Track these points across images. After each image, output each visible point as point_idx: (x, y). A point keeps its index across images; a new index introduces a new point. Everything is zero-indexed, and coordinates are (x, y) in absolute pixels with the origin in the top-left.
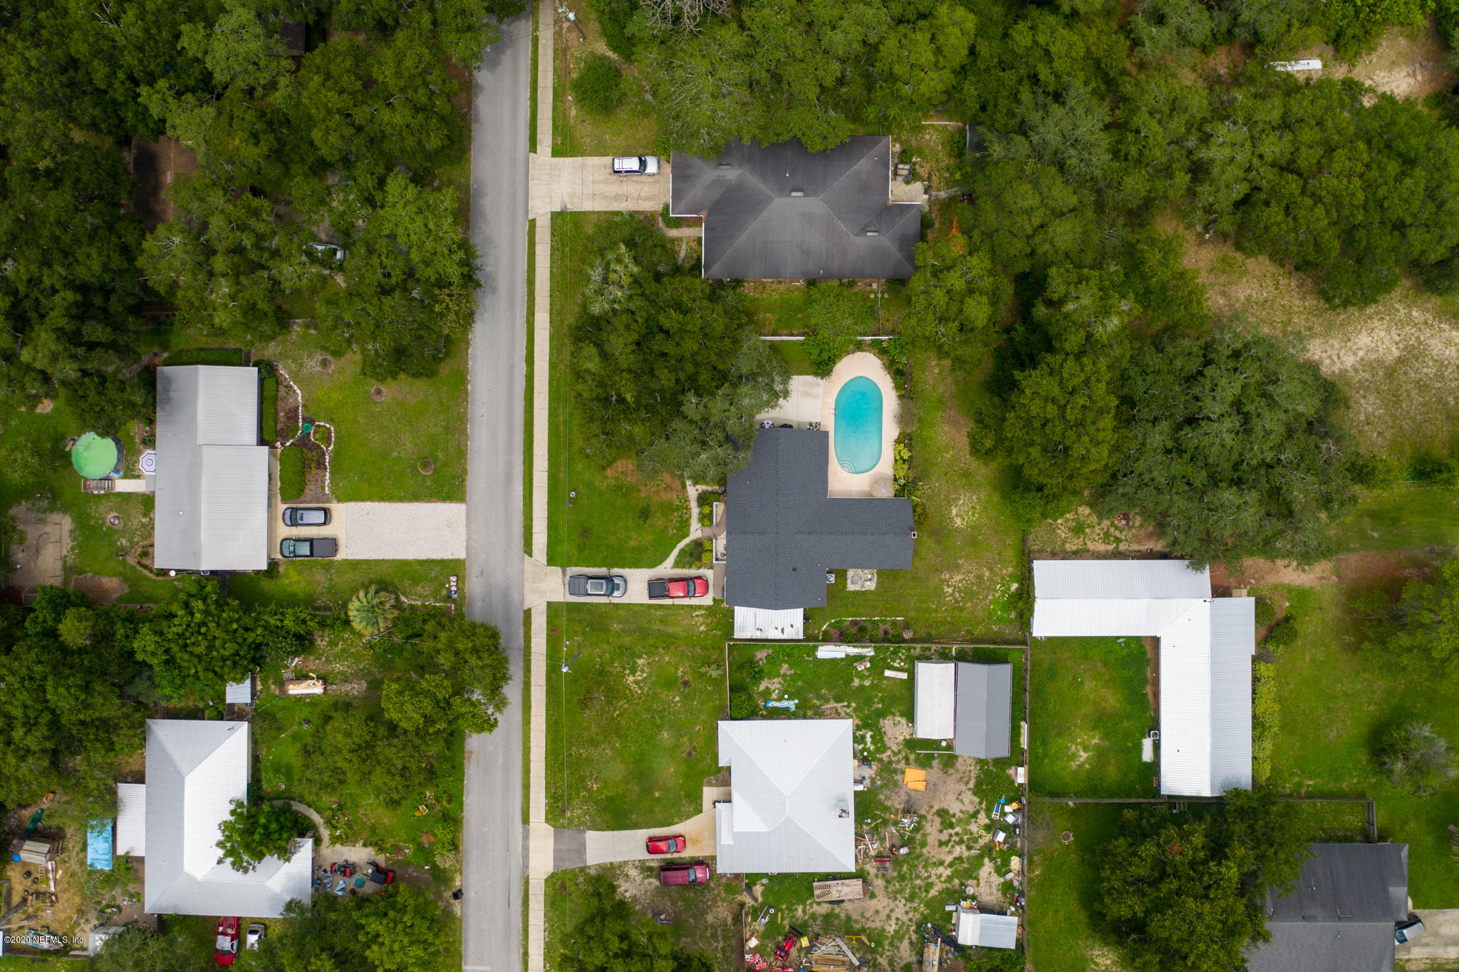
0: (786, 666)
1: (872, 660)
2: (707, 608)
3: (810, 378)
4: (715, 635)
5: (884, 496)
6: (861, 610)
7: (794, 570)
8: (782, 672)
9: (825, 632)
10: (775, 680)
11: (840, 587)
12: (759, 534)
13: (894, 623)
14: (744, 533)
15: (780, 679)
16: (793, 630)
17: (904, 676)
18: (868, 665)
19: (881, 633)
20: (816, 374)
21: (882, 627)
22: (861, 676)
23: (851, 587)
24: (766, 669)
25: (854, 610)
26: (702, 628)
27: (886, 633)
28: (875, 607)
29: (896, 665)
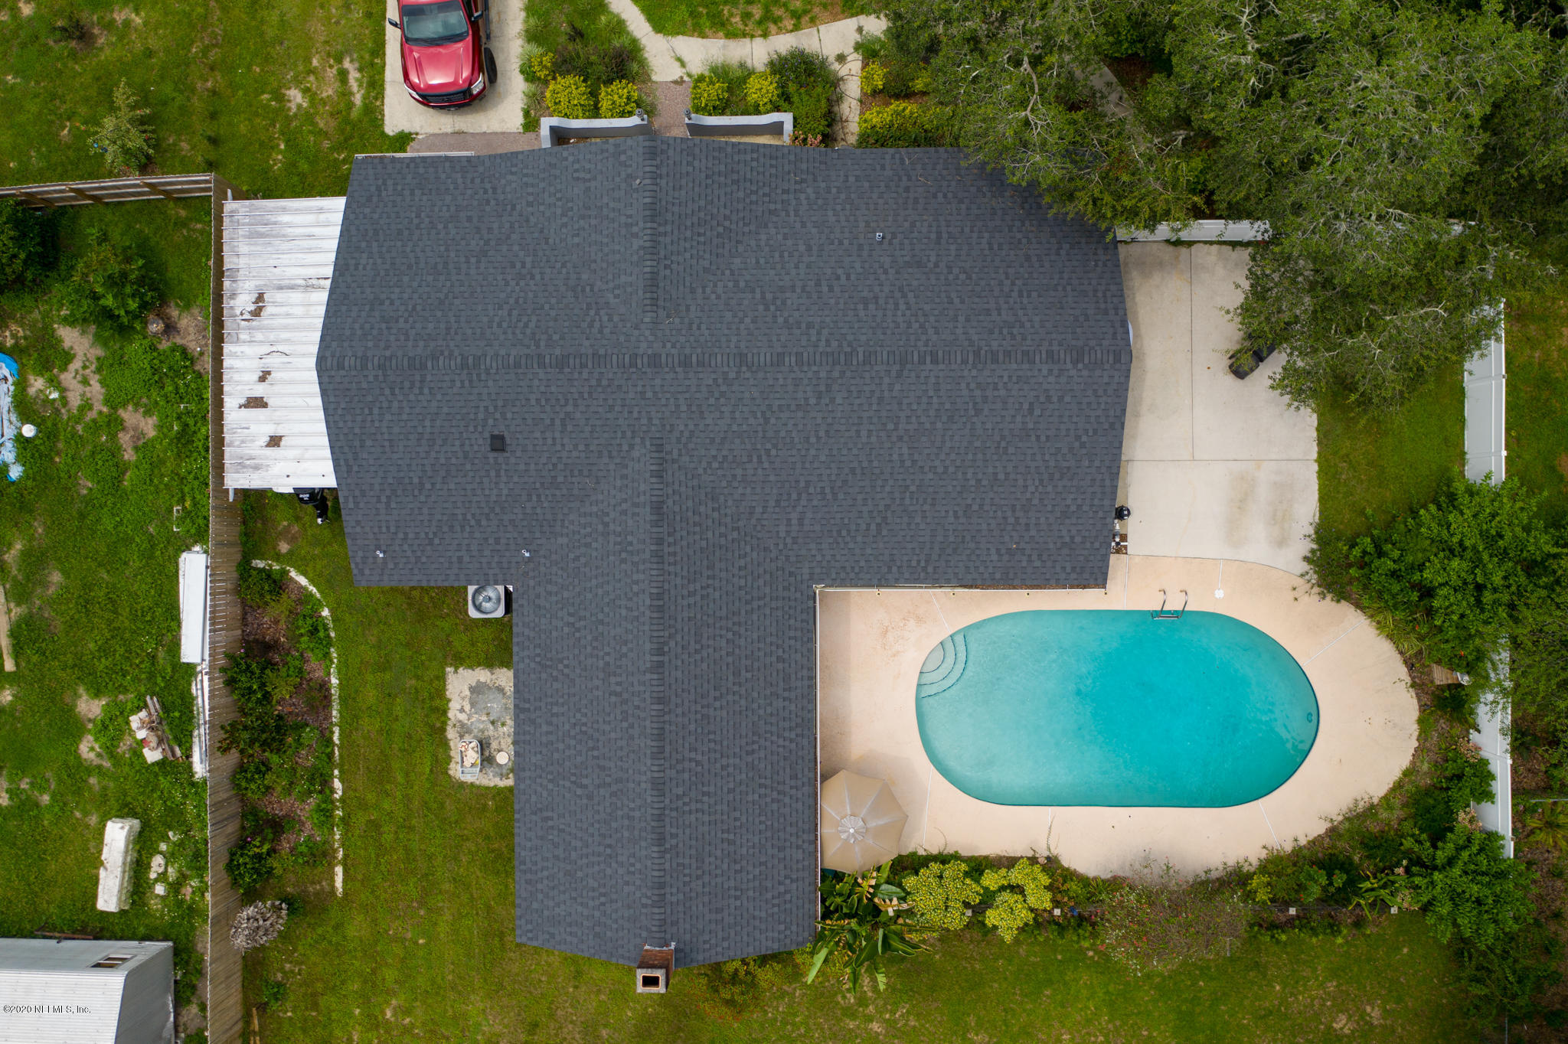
0: (149, 427)
1: (176, 768)
2: (373, 113)
3: (1307, 509)
4: (268, 146)
5: (826, 830)
6: (369, 724)
7: (498, 444)
8: (129, 415)
9: (278, 584)
10: (96, 389)
11: (460, 642)
12: (653, 283)
13: (321, 856)
14: (654, 213)
15: (100, 407)
16: (257, 447)
17: (109, 897)
18: (152, 755)
19: (279, 804)
20: (1325, 535)
21: (307, 809)
22: (113, 727)
23: (459, 683)
24: (135, 347)
25: (370, 696)
26: (296, 97)
27: (277, 826)
28: (381, 776)
29: (157, 863)
